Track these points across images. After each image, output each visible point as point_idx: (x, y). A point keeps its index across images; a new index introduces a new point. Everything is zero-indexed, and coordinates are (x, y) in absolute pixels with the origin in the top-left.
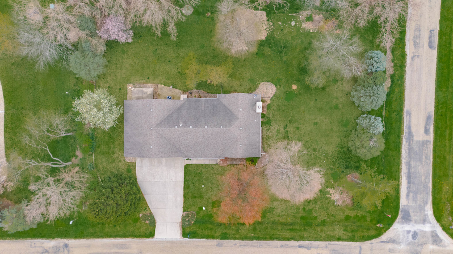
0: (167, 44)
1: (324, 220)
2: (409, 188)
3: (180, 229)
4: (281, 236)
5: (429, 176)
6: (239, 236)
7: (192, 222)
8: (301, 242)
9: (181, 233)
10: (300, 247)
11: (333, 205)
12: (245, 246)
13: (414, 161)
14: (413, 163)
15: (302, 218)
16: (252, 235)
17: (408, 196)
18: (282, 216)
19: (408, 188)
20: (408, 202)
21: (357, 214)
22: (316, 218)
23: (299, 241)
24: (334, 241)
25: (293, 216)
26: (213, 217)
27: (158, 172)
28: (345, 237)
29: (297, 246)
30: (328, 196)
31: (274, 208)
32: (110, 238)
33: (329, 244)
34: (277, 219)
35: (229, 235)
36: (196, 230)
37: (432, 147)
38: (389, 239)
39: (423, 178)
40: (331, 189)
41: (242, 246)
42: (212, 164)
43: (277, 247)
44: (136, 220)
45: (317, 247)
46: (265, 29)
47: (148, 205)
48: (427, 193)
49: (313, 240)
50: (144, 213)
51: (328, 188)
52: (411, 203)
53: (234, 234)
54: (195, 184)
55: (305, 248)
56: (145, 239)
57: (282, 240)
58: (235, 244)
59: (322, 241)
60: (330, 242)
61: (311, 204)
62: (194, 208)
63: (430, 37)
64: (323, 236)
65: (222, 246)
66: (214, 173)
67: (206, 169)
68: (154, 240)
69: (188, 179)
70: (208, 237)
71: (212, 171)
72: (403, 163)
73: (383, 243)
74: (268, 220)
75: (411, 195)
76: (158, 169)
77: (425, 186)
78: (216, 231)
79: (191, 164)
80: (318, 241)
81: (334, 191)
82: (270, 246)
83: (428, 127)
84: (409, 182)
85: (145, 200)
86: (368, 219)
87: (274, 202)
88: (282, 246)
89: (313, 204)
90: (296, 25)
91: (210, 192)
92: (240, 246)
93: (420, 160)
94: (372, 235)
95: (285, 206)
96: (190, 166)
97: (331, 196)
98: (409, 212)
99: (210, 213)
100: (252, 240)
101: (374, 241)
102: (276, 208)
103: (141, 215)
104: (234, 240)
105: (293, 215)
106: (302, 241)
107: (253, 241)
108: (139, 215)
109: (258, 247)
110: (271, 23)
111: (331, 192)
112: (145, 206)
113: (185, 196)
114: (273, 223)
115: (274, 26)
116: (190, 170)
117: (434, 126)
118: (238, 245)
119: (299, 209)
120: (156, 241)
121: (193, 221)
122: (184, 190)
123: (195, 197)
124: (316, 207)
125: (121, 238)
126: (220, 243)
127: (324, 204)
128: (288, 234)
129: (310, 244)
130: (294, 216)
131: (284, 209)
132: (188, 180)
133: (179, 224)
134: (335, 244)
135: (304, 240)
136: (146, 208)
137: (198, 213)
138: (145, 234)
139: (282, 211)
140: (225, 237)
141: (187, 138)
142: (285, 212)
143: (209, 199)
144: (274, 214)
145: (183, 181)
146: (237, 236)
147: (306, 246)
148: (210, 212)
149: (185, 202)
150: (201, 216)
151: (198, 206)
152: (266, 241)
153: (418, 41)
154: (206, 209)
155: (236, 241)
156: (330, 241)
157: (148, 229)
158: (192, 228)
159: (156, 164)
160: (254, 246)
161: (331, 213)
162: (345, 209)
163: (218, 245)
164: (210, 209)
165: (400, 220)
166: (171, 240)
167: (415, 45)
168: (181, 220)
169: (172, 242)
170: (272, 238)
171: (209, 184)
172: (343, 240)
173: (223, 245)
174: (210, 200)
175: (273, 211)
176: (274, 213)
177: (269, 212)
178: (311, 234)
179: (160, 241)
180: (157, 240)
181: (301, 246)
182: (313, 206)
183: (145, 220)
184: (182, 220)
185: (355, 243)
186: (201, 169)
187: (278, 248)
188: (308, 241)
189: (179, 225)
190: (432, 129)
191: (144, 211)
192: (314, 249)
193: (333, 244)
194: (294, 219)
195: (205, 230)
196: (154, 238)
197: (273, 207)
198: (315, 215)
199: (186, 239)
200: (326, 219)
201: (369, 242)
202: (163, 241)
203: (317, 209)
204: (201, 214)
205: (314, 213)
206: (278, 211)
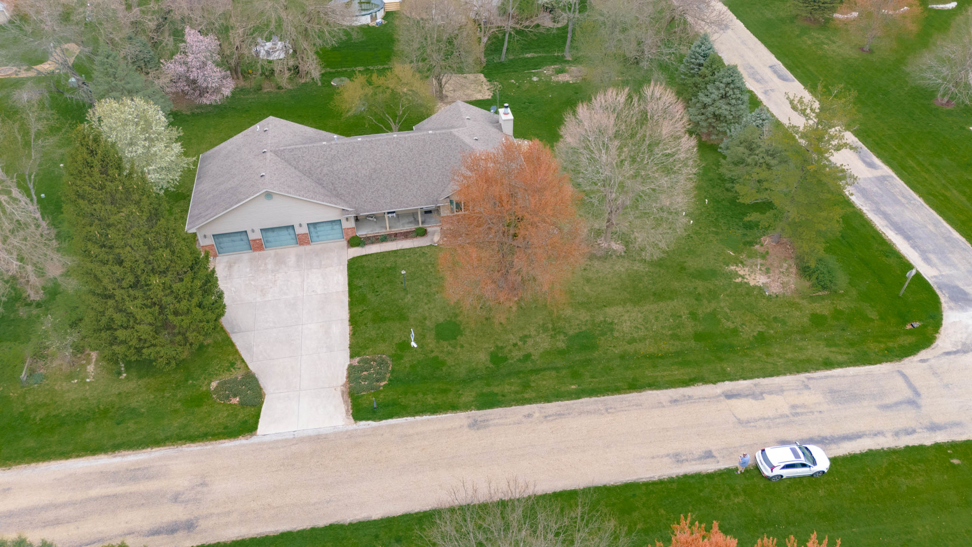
0: (300, 116)
1: (761, 334)
2: (916, 246)
3: (345, 402)
4: (659, 379)
5: (940, 222)
6: (534, 395)
7: (383, 384)
8: (727, 386)
9: (347, 411)
10: (729, 396)
11: (764, 296)
12: (560, 415)
13: (885, 206)
14: (889, 210)
15: (699, 337)
16: (573, 387)
17: (927, 260)
18: (643, 339)
19: (914, 247)
20: (939, 270)
21: (836, 310)
22: (735, 332)
23: (720, 384)
24: (817, 369)
25: (671, 335)
26: (443, 363)
27: (275, 281)
28: (840, 358)
29: (720, 396)
30: (739, 280)
31: (611, 323)
32: (94, 454)
33: (809, 379)
34: (630, 349)
35: (503, 396)
36: (396, 397)
37: (902, 183)
38: (959, 344)
39: (931, 227)
40: (737, 266)
41: (550, 416)
42: (421, 247)
43: (660, 405)
44: (200, 400)
45: (781, 391)
46: (488, 89)
47: (240, 355)
48: (964, 250)
49: (758, 377)
50: (226, 377)
51: (728, 265)
52: (946, 271)
53: (516, 393)
54: (382, 292)
55: (747, 396)
56: (221, 441)
57: (667, 388)
58: (529, 416)
59: (785, 374)
60: (807, 374)
61: (705, 302)
62: (382, 347)
63: (775, 72)
64: (779, 364)
65: (488, 426)
66: (431, 264)
67: (407, 258)
68: (254, 440)
69: (361, 284)
70: (435, 409)
71: (422, 260)
72: (865, 211)
73: (952, 356)
74: (606, 353)
75: (932, 257)
76: (275, 276)
77: (948, 239)
78: (460, 392)
79: (366, 255)
80: (771, 376)
81: (747, 269)
82: (637, 405)
83: (868, 160)
84: (908, 238)
85: (232, 345)
86: (873, 315)
87: (607, 310)
88: (675, 401)
89: (709, 302)
90: (540, 80)
91: (426, 304)
92: (546, 417)
93: (897, 202)
94: (910, 344)
95: (640, 315)
96: (364, 259)
97: (745, 280)
98: (957, 287)
99: (433, 355)
100: (579, 398)
101: (923, 354)
102: (616, 321)
103: (214, 384)
104: (523, 404)
105: (670, 332)
106: (727, 383)
107: (580, 400)
108: (209, 384)
109: (603, 414)
110: (495, 83)
111: (741, 273)
112: (231, 358)
113: (353, 321)
114: (622, 357)
115: (503, 86)
116: (363, 267)
117: (878, 157)
118: (537, 415)
119: (681, 317)
120: (259, 444)
121: (383, 379)
122: (350, 309)
123: (383, 320)
124: (722, 308)
125: (138, 448)
126: (479, 419)
127: (738, 298)
128: (678, 373)
129: (755, 385)
130: (675, 337)
131: (640, 320)
132: (360, 287)
133: (339, 389)
134: (826, 377)
135: (731, 380)
136: (233, 364)
137: (397, 358)
138: (226, 427)
139: (636, 327)
140: (488, 402)
141: (352, 162)
142: (646, 328)
143: (425, 319)
144: (617, 338)
145: (347, 289)
146: (526, 396)
147: (747, 393)
148: (432, 351)
149: (354, 334)
150: (408, 365)
151: (396, 341)
152: (620, 396)
153: (758, 77)
154: (421, 346)
155: (527, 407)
156: (807, 371)
157: (236, 415)
158: (382, 396)
159: (269, 267)
160: (589, 412)
161: (768, 317)
162: (797, 300)
163: (474, 425)
164: (431, 342)
165: (952, 304)
166: (311, 433)
167: (758, 81)
168: (345, 380)
169: (318, 438)
170: (635, 386)
171: (421, 287)
172: (841, 365)
173: (491, 422)
174: (427, 322)
175: (612, 330)
176: (616, 334)
177: (603, 334)
178: (745, 364)
179: (278, 441)
180: (267, 439)
181: (729, 393)
182: (714, 305)
183: (228, 397)
184: (349, 377)
185: (878, 366)
186: (392, 259)
187: (664, 407)
188: (745, 379)
189: (340, 393)
190: (877, 161)
191: (229, 370)
192: (772, 396)
193: (821, 378)
194: (677, 343)
195: (424, 394)
196: (255, 435)
197: (609, 320)
198: (730, 325)
199: (363, 424)
200: (761, 330)
201: (915, 359)
202: (286, 440)
203: (728, 311)
204: (407, 360)
205: (724, 321)
206: (626, 327)
